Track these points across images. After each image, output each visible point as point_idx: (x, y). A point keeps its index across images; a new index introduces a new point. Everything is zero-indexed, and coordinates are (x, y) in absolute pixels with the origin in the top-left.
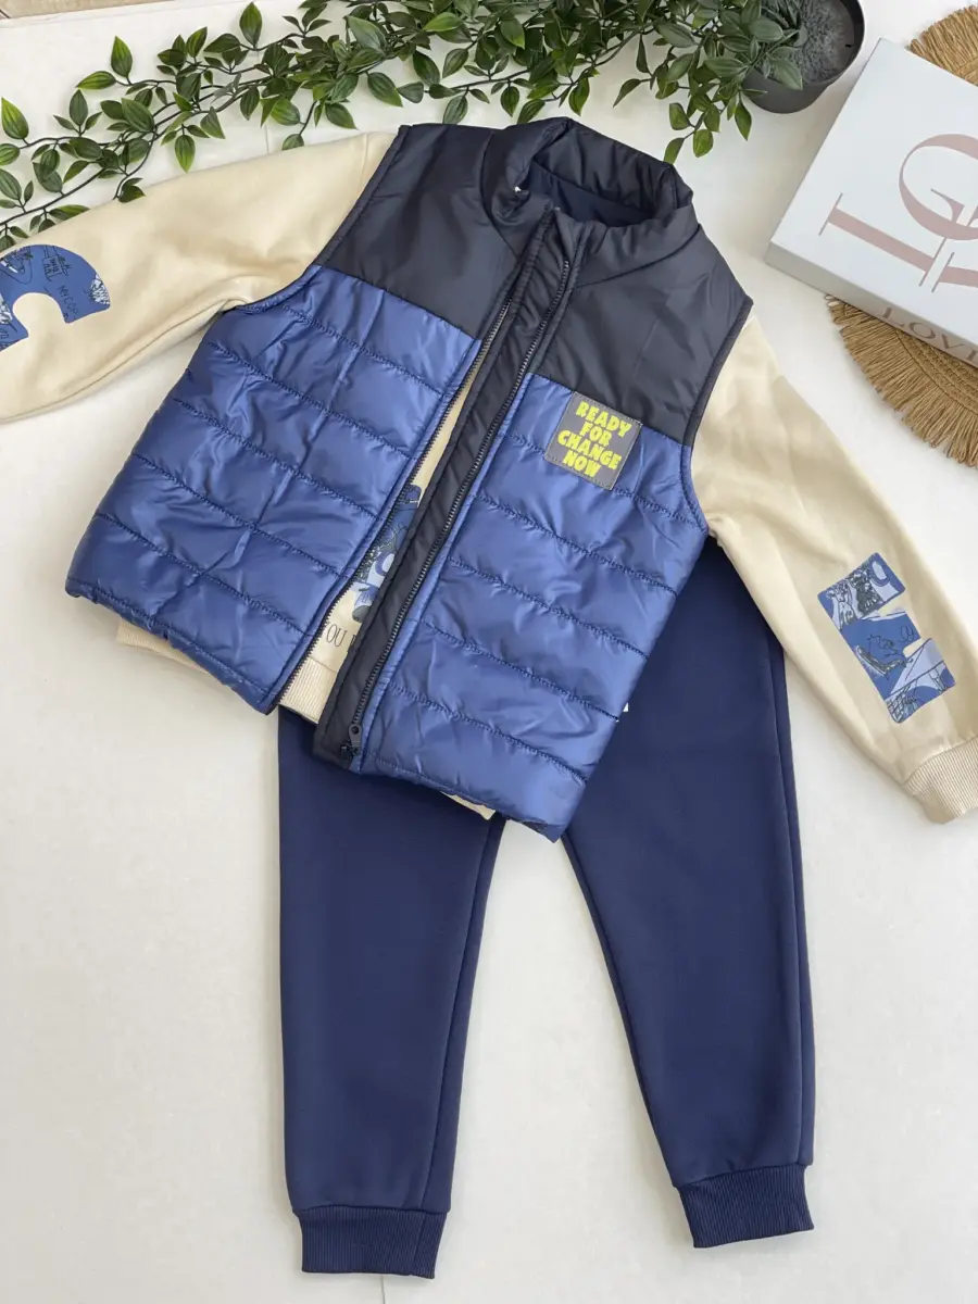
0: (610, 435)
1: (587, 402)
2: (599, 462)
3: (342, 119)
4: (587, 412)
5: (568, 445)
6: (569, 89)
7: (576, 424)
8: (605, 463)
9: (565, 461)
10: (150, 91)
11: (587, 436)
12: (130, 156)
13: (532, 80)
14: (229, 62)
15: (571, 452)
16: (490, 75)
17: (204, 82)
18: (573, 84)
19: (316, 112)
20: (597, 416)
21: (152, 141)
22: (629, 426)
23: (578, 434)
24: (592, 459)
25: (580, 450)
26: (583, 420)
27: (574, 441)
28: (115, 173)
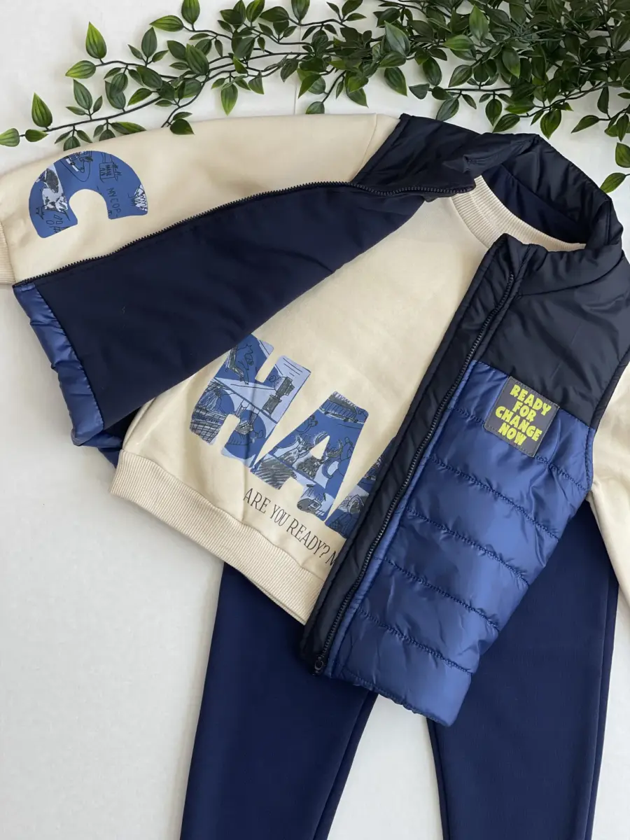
0: (535, 414)
1: (519, 385)
2: (525, 434)
3: (359, 98)
4: (519, 393)
5: (503, 418)
6: (542, 112)
7: (510, 402)
8: (530, 435)
9: (500, 431)
10: (210, 40)
11: (518, 413)
12: (185, 92)
14: (279, 32)
15: (504, 424)
16: (481, 86)
17: (256, 45)
20: (526, 397)
21: (204, 82)
22: (550, 408)
23: (511, 410)
24: (520, 431)
25: (511, 423)
26: (515, 400)
27: (508, 416)
28: (172, 104)
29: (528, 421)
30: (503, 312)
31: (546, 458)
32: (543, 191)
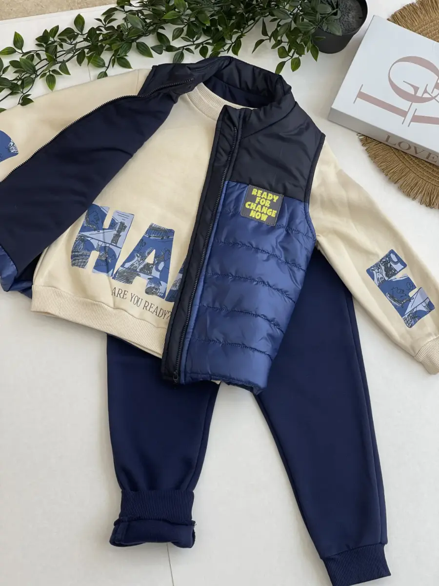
0: (269, 202)
1: (256, 188)
2: (266, 214)
3: (126, 64)
4: (257, 193)
5: (251, 208)
6: (231, 46)
7: (253, 199)
8: (269, 214)
9: (251, 215)
10: (33, 55)
11: (259, 203)
12: (25, 85)
13: (214, 42)
14: (70, 40)
15: (252, 211)
16: (193, 42)
17: (59, 49)
18: (233, 43)
19: (113, 62)
20: (262, 194)
21: (35, 78)
22: (277, 197)
23: (254, 202)
24: (263, 213)
25: (256, 210)
26: (255, 197)
27: (253, 206)
28: (18, 93)
29: (266, 207)
30: (236, 151)
31: (283, 225)
32: (243, 85)
